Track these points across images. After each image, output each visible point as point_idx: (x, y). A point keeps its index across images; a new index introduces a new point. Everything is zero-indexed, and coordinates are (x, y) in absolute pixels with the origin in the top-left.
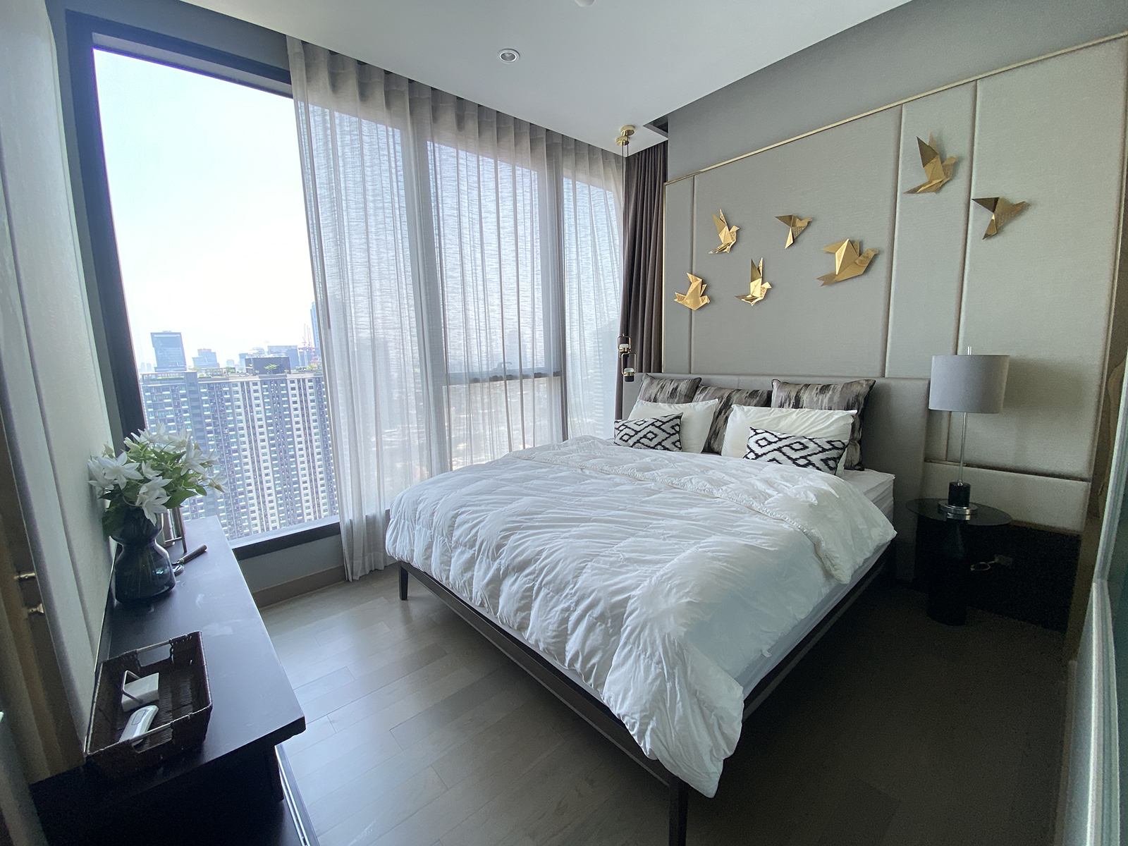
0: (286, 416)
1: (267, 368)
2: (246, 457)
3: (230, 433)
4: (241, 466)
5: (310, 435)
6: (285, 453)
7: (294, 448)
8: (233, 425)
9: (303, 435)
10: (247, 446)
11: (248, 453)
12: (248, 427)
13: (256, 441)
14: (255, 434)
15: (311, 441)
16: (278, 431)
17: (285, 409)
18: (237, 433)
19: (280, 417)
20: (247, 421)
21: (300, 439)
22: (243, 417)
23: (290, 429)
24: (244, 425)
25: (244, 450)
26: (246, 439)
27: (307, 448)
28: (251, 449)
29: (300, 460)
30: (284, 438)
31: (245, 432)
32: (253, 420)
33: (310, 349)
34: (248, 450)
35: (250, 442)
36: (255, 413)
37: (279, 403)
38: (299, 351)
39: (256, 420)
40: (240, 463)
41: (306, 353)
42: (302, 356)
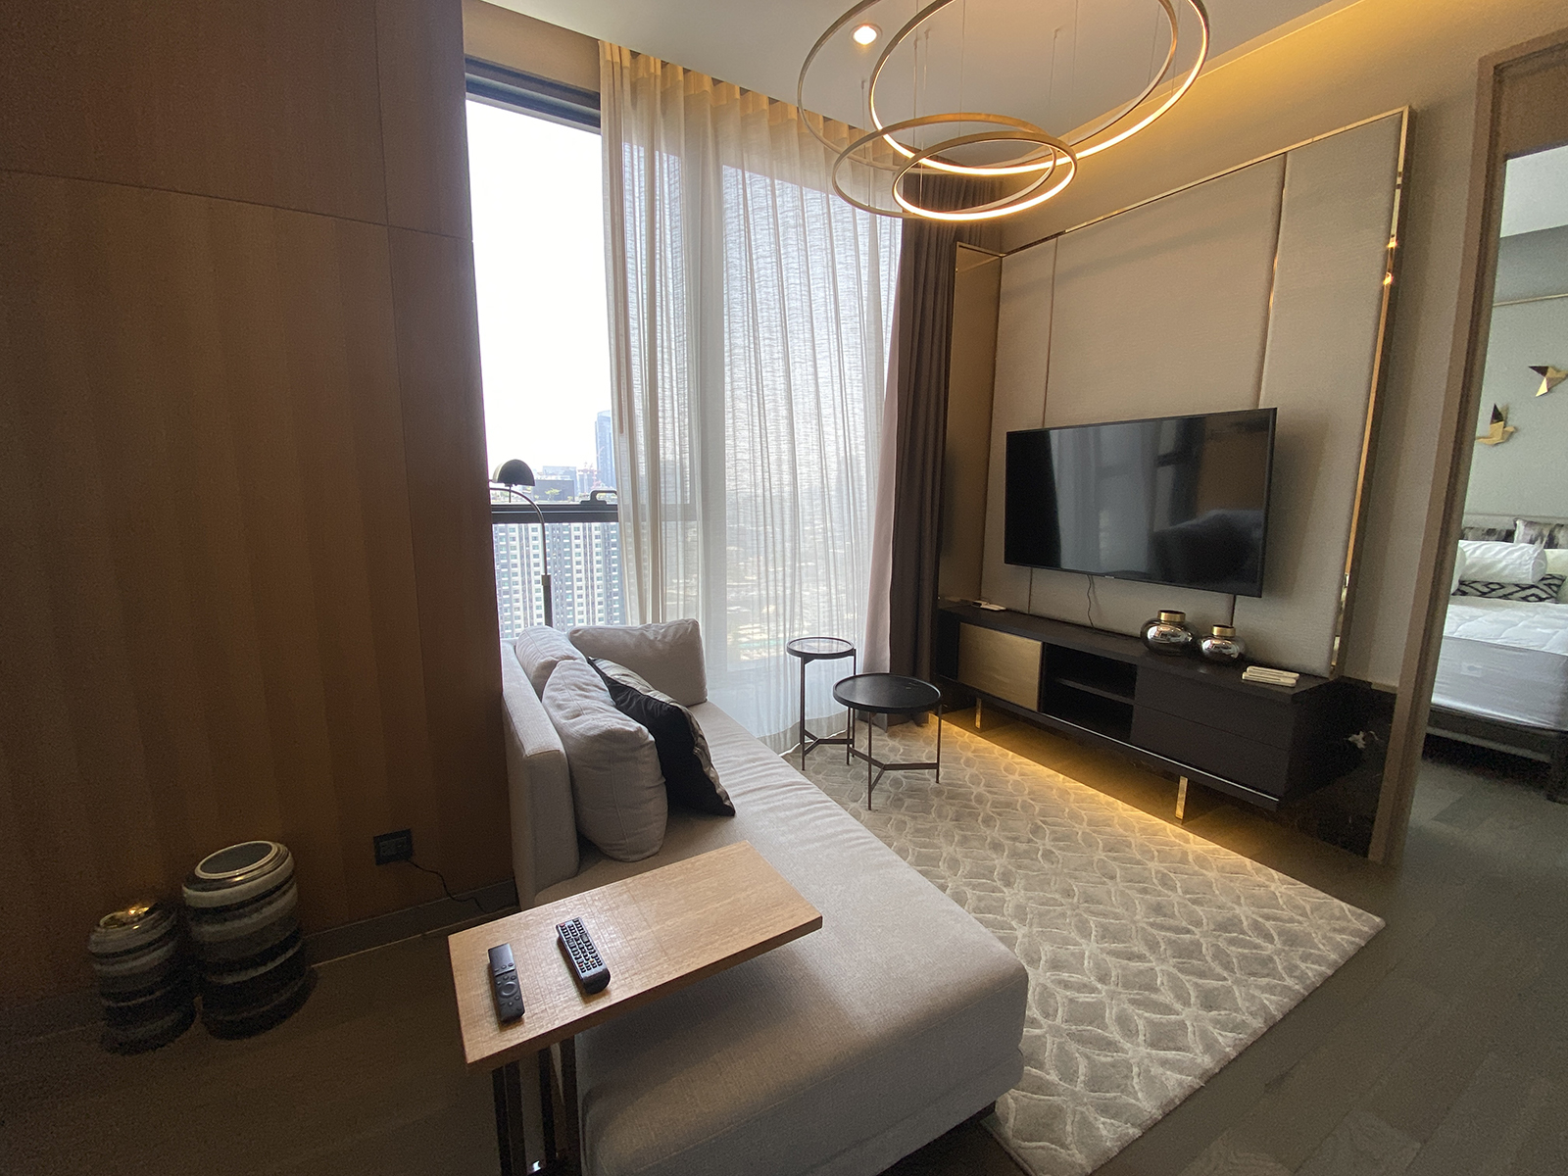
0: (566, 554)
1: (548, 493)
2: (517, 601)
3: (503, 570)
4: (511, 612)
5: (592, 579)
6: (562, 599)
7: (573, 594)
8: (506, 561)
9: (583, 579)
10: (519, 587)
11: (519, 596)
12: (522, 565)
13: (530, 582)
14: (529, 573)
15: (592, 587)
16: (556, 572)
17: (565, 545)
18: (509, 570)
19: (560, 555)
20: (522, 557)
21: (580, 584)
22: (517, 552)
23: (570, 571)
24: (518, 561)
25: (516, 592)
26: (519, 579)
27: (587, 595)
28: (524, 591)
29: (577, 609)
30: (561, 580)
31: (518, 570)
32: (528, 557)
33: (592, 472)
34: (521, 592)
35: (523, 583)
36: (531, 547)
37: (559, 538)
38: (578, 473)
39: (531, 556)
40: (511, 607)
41: (586, 477)
42: (582, 480)
